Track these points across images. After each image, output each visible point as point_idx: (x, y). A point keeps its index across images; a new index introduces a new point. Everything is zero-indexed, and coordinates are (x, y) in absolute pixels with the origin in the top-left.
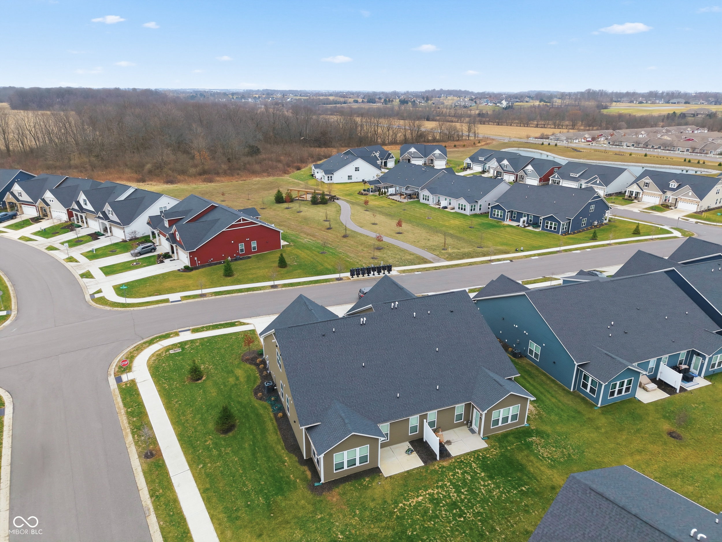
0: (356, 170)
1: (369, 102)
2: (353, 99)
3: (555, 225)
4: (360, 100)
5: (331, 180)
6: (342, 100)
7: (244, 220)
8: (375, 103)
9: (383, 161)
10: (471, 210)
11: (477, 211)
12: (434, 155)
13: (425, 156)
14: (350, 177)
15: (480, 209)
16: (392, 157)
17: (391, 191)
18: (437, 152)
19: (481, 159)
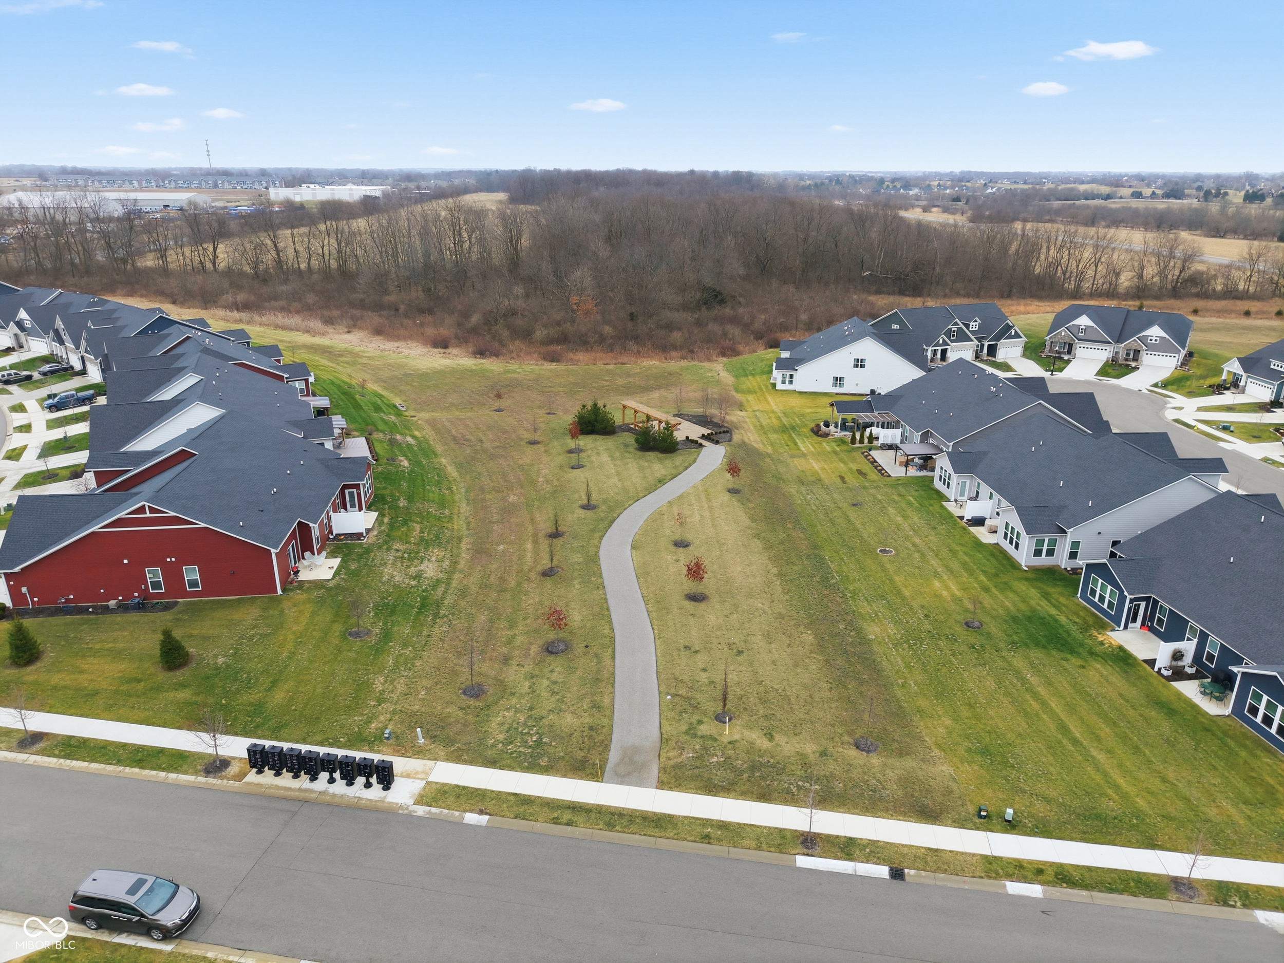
0: (856, 366)
1: (1167, 195)
2: (1131, 190)
4: (1147, 192)
5: (791, 382)
6: (1105, 190)
7: (152, 510)
8: (1180, 198)
9: (986, 344)
10: (1038, 553)
11: (1062, 560)
12: (1143, 340)
13: (1119, 340)
14: (838, 381)
15: (1073, 555)
16: (1017, 336)
17: (886, 435)
18: (1155, 332)
19: (1275, 368)
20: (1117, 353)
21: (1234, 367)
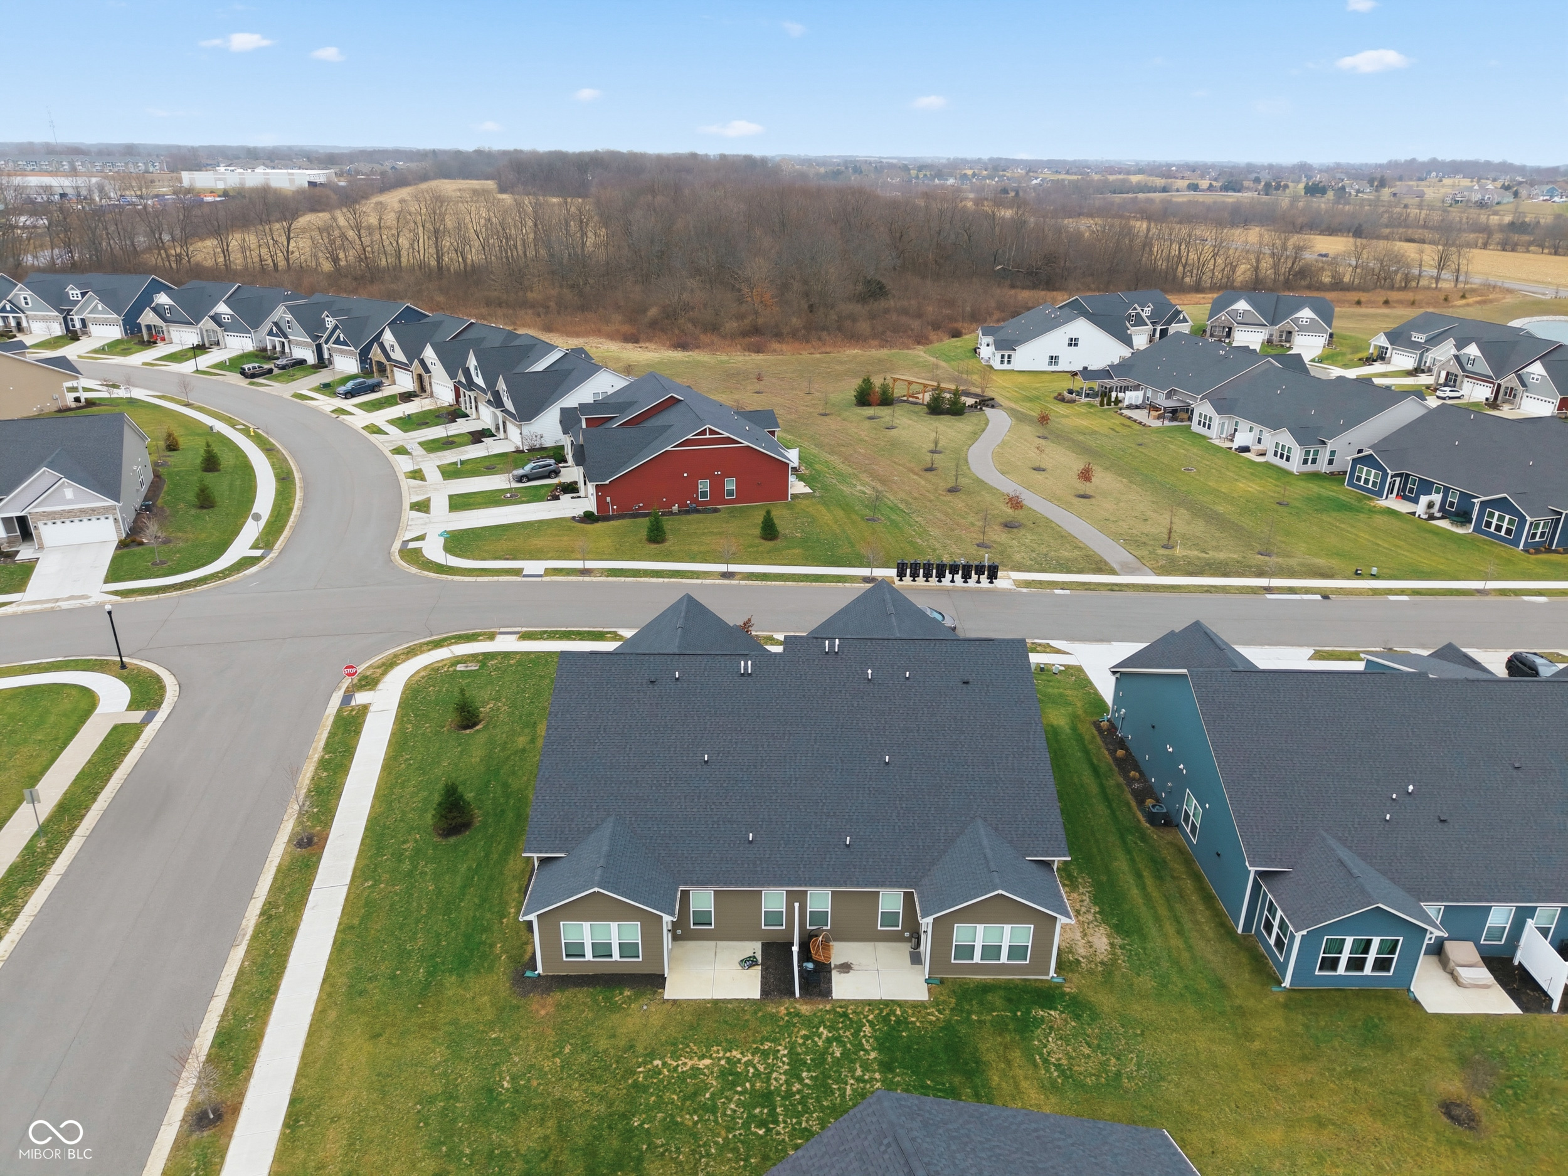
0: (1070, 345)
1: (1225, 188)
2: (1187, 182)
3: (1511, 522)
4: (1204, 184)
5: (1009, 362)
6: (1159, 182)
7: (712, 432)
8: (1239, 191)
9: (1159, 328)
10: (1305, 462)
11: (1323, 467)
12: (1295, 321)
13: (1273, 323)
14: (1053, 359)
15: (1331, 462)
16: (1185, 320)
17: (1132, 397)
18: (1306, 314)
19: (1416, 339)
20: (1271, 335)
21: (1382, 341)
